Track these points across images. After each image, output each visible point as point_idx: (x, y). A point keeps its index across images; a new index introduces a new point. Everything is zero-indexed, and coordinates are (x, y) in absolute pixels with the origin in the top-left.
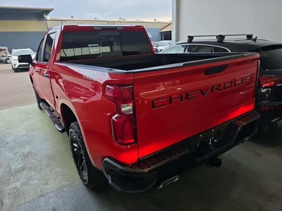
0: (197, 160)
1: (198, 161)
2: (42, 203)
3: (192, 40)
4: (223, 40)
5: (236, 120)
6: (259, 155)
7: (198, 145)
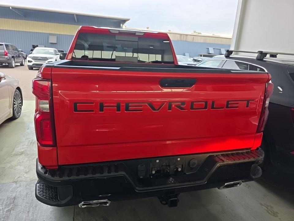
0: (137, 188)
1: (137, 190)
2: (11, 189)
3: (230, 55)
4: (263, 58)
5: (221, 155)
6: (275, 214)
7: (154, 172)
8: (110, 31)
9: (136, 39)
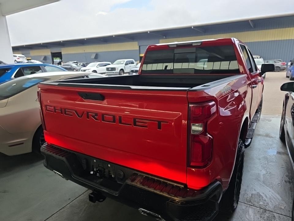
0: (73, 174)
8: (170, 46)
9: (194, 50)
